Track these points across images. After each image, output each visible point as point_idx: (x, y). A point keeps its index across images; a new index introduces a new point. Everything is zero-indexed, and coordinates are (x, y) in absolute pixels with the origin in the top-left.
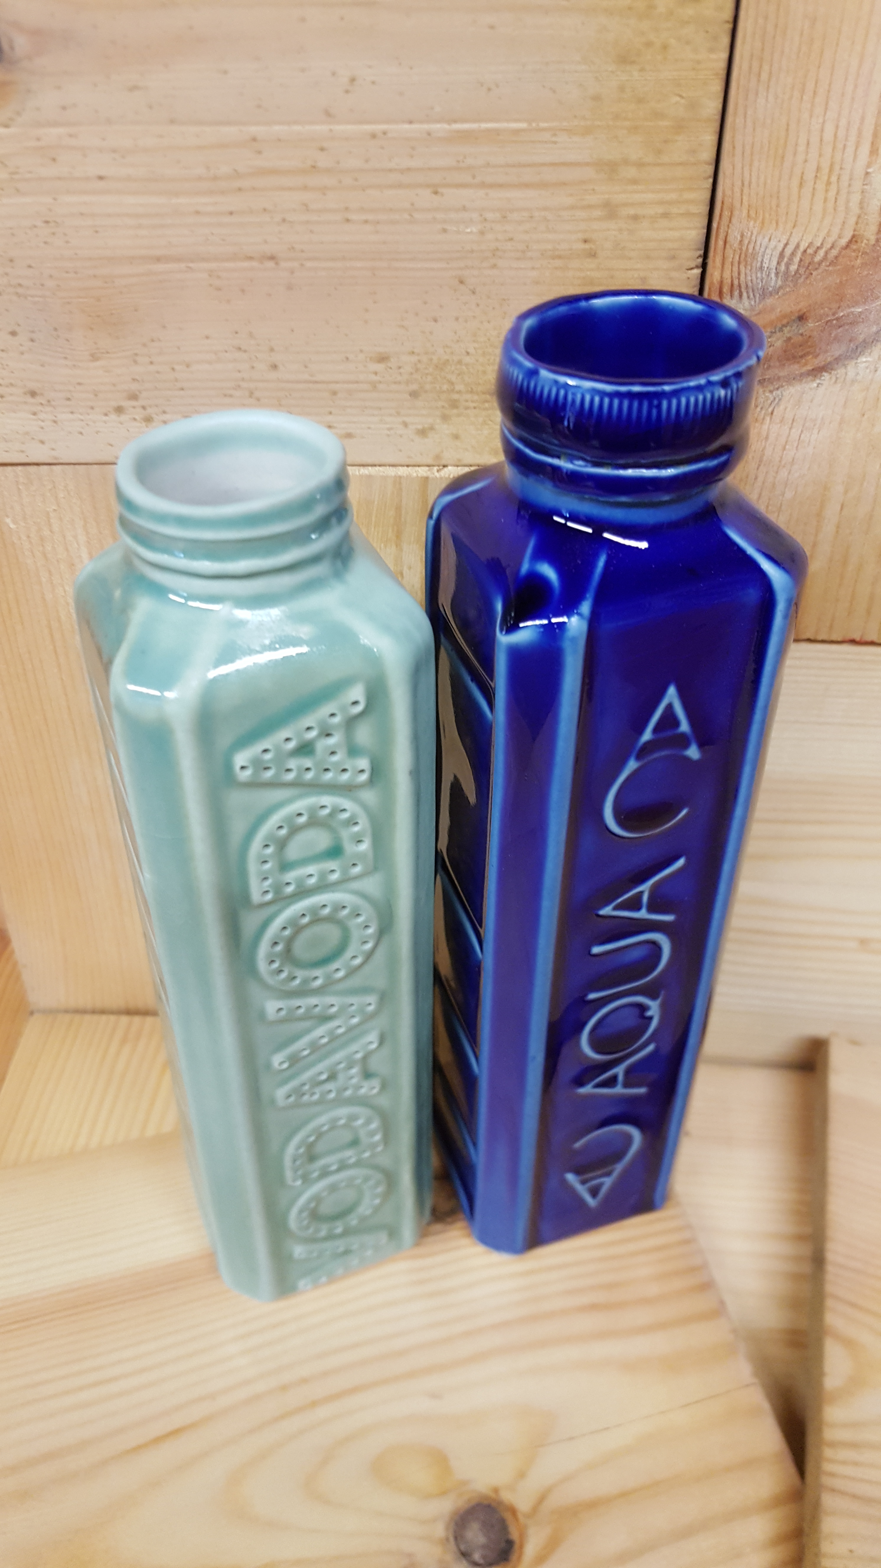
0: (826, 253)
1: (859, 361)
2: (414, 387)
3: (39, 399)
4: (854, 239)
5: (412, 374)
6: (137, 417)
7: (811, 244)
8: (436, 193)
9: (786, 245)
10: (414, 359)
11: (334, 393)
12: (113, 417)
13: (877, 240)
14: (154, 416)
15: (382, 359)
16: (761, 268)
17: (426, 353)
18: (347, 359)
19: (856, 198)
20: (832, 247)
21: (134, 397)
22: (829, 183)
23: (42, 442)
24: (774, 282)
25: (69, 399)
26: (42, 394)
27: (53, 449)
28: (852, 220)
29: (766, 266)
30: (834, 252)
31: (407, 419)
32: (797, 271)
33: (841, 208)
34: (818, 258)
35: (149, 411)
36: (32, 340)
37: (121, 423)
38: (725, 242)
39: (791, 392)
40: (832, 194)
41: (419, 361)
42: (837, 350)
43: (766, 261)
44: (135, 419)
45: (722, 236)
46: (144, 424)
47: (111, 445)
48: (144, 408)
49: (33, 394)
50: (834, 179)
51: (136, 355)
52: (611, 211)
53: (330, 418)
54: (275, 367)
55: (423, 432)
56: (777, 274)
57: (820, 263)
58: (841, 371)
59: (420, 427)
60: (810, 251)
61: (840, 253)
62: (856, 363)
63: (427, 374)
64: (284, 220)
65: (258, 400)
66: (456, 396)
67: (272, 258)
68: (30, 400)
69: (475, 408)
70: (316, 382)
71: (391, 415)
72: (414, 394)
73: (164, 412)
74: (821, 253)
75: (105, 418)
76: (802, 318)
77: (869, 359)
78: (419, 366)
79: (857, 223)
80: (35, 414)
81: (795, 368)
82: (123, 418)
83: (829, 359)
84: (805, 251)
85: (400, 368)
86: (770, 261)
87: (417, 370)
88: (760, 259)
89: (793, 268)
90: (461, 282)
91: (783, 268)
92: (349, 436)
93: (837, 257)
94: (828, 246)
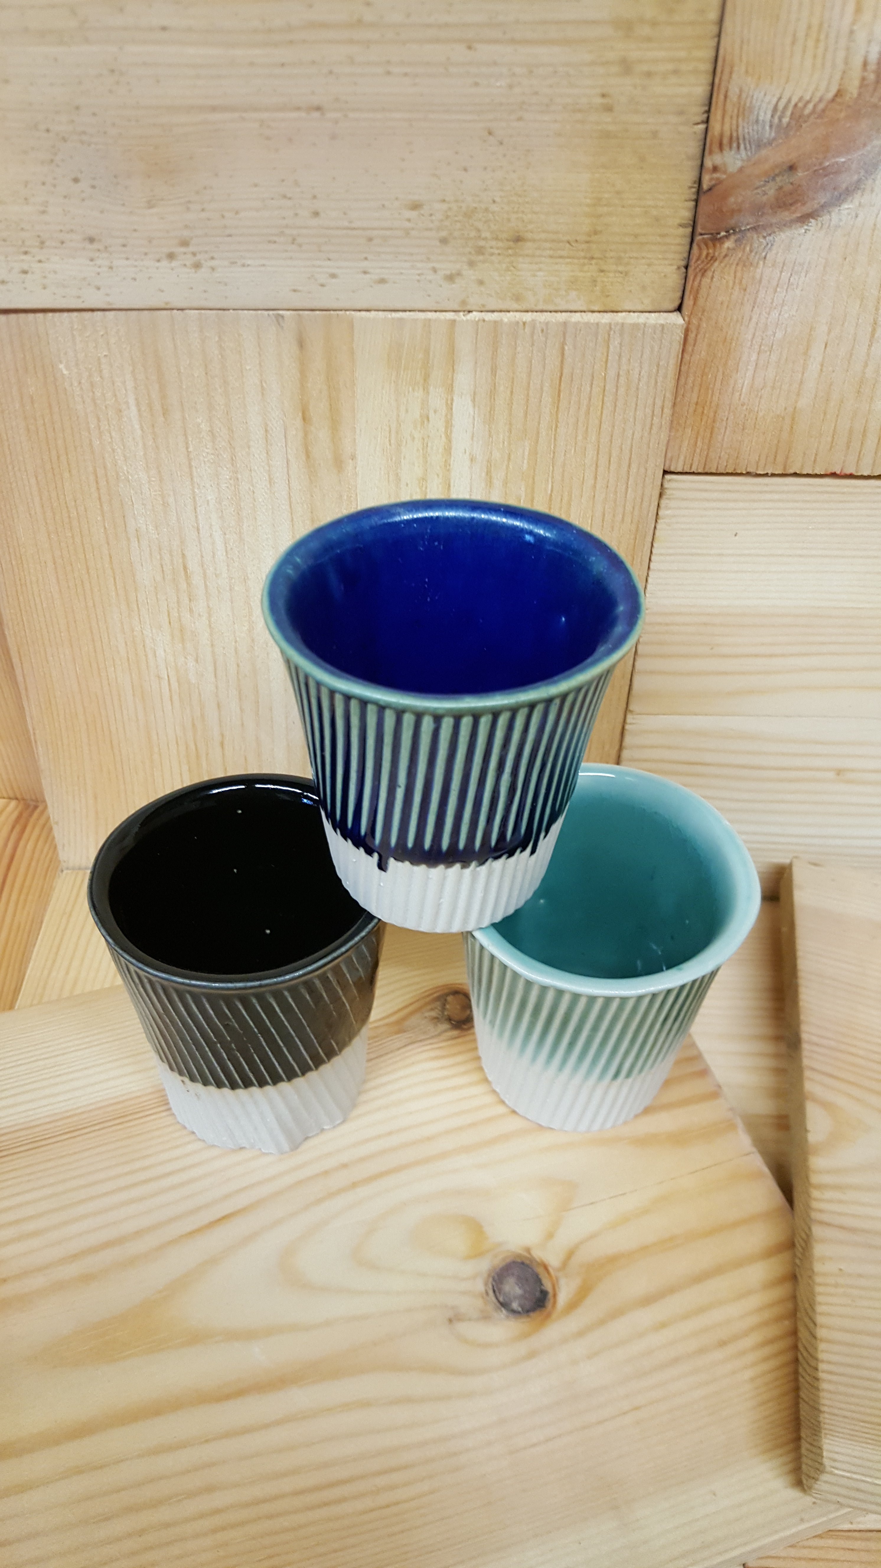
0: (815, 106)
1: (842, 208)
2: (444, 234)
3: (95, 246)
4: (839, 94)
5: (442, 221)
6: (188, 263)
7: (801, 99)
8: (470, 48)
9: (780, 98)
10: (445, 206)
11: (370, 239)
12: (165, 263)
13: (860, 95)
14: (203, 262)
15: (416, 206)
16: (757, 121)
17: (456, 201)
18: (383, 206)
19: (841, 56)
20: (821, 100)
21: (185, 243)
22: (818, 40)
23: (98, 288)
24: (768, 134)
25: (124, 246)
26: (100, 241)
27: (107, 295)
28: (837, 77)
29: (761, 118)
30: (821, 106)
31: (437, 265)
32: (789, 124)
33: (829, 63)
34: (807, 112)
35: (199, 257)
36: (93, 187)
37: (172, 269)
38: (726, 97)
39: (782, 237)
40: (820, 50)
41: (450, 209)
42: (823, 198)
43: (762, 114)
44: (185, 265)
45: (723, 91)
46: (193, 270)
47: (162, 291)
48: (194, 254)
49: (91, 240)
50: (822, 37)
51: (189, 202)
52: (626, 67)
53: (365, 264)
54: (316, 214)
55: (450, 278)
56: (771, 126)
57: (809, 116)
58: (826, 218)
59: (448, 273)
60: (800, 105)
61: (826, 106)
62: (839, 210)
63: (456, 221)
64: (331, 72)
65: (300, 245)
66: (482, 243)
67: (318, 109)
68: (88, 245)
69: (499, 254)
70: (354, 229)
71: (422, 261)
72: (444, 241)
73: (212, 258)
74: (810, 106)
75: (158, 264)
76: (792, 168)
77: (851, 206)
78: (449, 213)
79: (842, 79)
80: (92, 260)
81: (786, 215)
82: (174, 264)
83: (816, 206)
84: (796, 105)
85: (431, 215)
86: (765, 115)
87: (447, 217)
88: (756, 113)
89: (785, 120)
90: (490, 133)
91: (776, 120)
92: (382, 281)
93: (824, 111)
94: (816, 99)
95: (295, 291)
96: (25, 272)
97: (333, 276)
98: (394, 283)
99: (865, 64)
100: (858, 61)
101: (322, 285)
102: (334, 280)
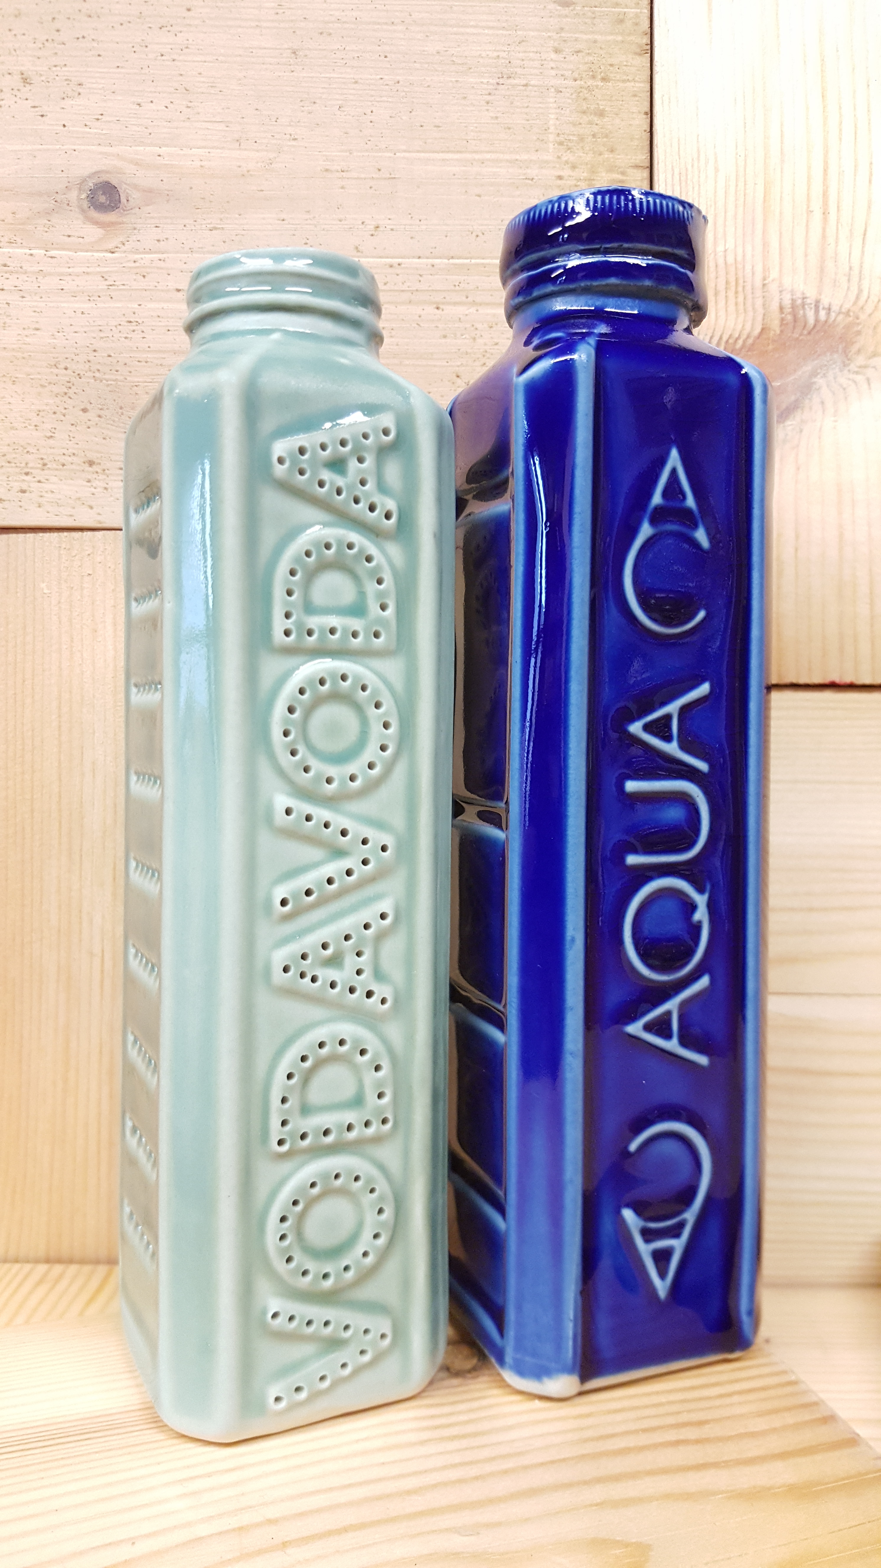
0: (744, 342)
4: (764, 331)
8: (438, 308)
13: (782, 331)
19: (759, 302)
20: (748, 337)
22: (736, 292)
26: (100, 464)
27: (99, 514)
28: (760, 318)
30: (750, 341)
33: (750, 308)
40: (741, 299)
50: (740, 289)
57: (741, 349)
60: (731, 341)
61: (754, 341)
62: (784, 426)
74: (740, 342)
77: (794, 422)
79: (763, 319)
84: (727, 342)
96: (23, 491)
99: (781, 308)
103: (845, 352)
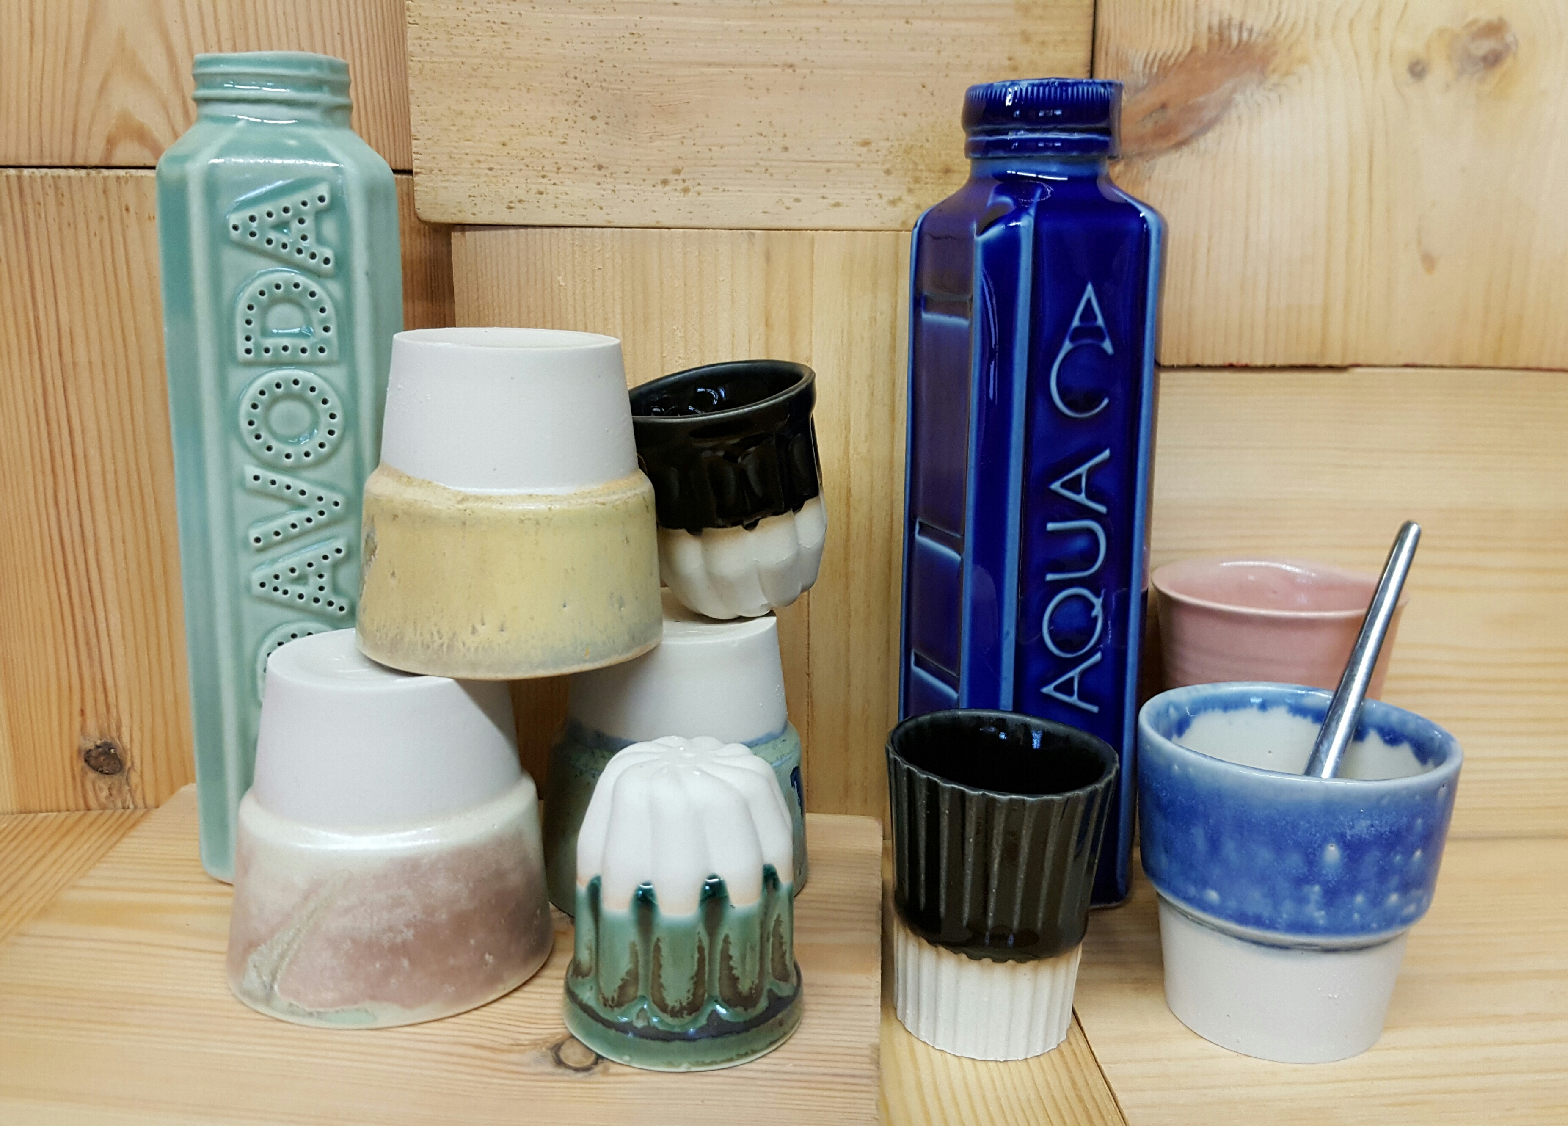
0: (1177, 59)
1: (1207, 137)
2: (887, 166)
3: (603, 172)
4: (1193, 49)
5: (886, 156)
6: (678, 188)
7: (1164, 55)
8: (907, 22)
9: (1148, 55)
10: (889, 144)
11: (828, 171)
12: (659, 187)
13: (1209, 51)
14: (691, 187)
15: (866, 143)
16: (1133, 71)
17: (898, 140)
18: (840, 143)
19: (1191, 23)
20: (1179, 55)
21: (677, 172)
22: (1172, 12)
23: (601, 208)
24: (1142, 81)
25: (627, 173)
26: (607, 168)
27: (608, 214)
28: (1190, 38)
29: (1136, 68)
30: (1181, 59)
31: (883, 192)
32: (1157, 73)
33: (1182, 28)
34: (1171, 62)
35: (687, 183)
36: (607, 124)
37: (665, 193)
38: (1106, 54)
39: (1162, 162)
40: (1175, 19)
41: (892, 146)
42: (1191, 129)
43: (1135, 66)
44: (676, 190)
45: (1104, 48)
46: (682, 194)
47: (655, 212)
48: (684, 181)
49: (600, 167)
50: (1175, 9)
51: (684, 137)
52: (1026, 38)
53: (823, 191)
54: (786, 149)
55: (893, 203)
56: (1144, 75)
57: (1172, 66)
58: (1195, 145)
59: (891, 198)
60: (1165, 59)
61: (1185, 60)
62: (1205, 138)
63: (898, 156)
64: (801, 39)
65: (771, 175)
66: (918, 174)
67: (791, 66)
68: (597, 172)
69: (932, 183)
70: (815, 162)
71: (870, 188)
72: (888, 172)
73: (699, 184)
74: (1173, 59)
75: (653, 189)
76: (1164, 106)
77: (1214, 135)
78: (892, 150)
79: (1194, 39)
80: (599, 184)
81: (1164, 144)
82: (667, 188)
83: (1186, 136)
84: (1161, 60)
85: (878, 151)
86: (1138, 66)
87: (891, 152)
88: (1131, 65)
89: (1155, 70)
90: (923, 87)
91: (1147, 71)
92: (837, 205)
93: (1183, 62)
94: (1176, 54)
95: (765, 212)
96: (541, 193)
97: (797, 200)
98: (847, 206)
99: (1210, 28)
100: (1204, 27)
101: (788, 208)
102: (798, 204)
103: (1262, 71)
